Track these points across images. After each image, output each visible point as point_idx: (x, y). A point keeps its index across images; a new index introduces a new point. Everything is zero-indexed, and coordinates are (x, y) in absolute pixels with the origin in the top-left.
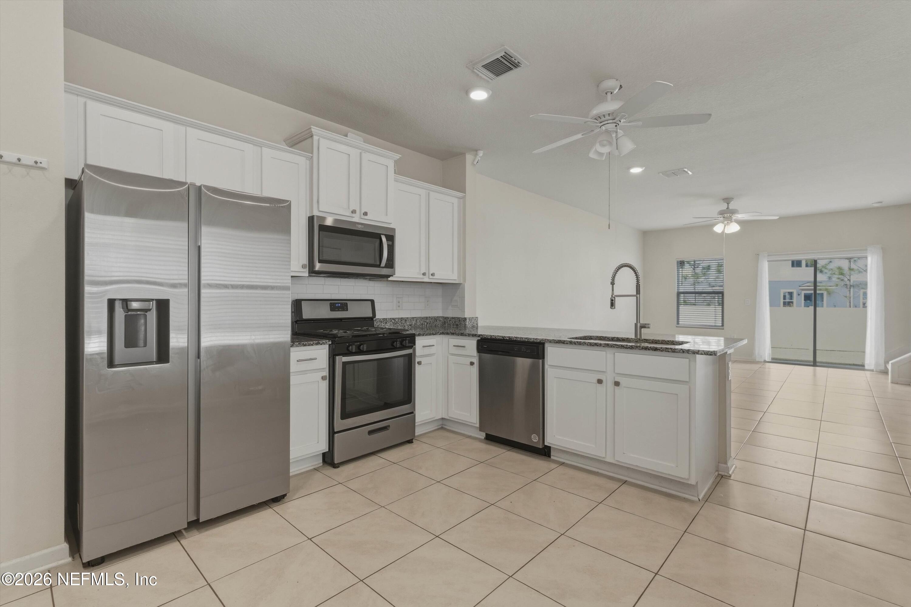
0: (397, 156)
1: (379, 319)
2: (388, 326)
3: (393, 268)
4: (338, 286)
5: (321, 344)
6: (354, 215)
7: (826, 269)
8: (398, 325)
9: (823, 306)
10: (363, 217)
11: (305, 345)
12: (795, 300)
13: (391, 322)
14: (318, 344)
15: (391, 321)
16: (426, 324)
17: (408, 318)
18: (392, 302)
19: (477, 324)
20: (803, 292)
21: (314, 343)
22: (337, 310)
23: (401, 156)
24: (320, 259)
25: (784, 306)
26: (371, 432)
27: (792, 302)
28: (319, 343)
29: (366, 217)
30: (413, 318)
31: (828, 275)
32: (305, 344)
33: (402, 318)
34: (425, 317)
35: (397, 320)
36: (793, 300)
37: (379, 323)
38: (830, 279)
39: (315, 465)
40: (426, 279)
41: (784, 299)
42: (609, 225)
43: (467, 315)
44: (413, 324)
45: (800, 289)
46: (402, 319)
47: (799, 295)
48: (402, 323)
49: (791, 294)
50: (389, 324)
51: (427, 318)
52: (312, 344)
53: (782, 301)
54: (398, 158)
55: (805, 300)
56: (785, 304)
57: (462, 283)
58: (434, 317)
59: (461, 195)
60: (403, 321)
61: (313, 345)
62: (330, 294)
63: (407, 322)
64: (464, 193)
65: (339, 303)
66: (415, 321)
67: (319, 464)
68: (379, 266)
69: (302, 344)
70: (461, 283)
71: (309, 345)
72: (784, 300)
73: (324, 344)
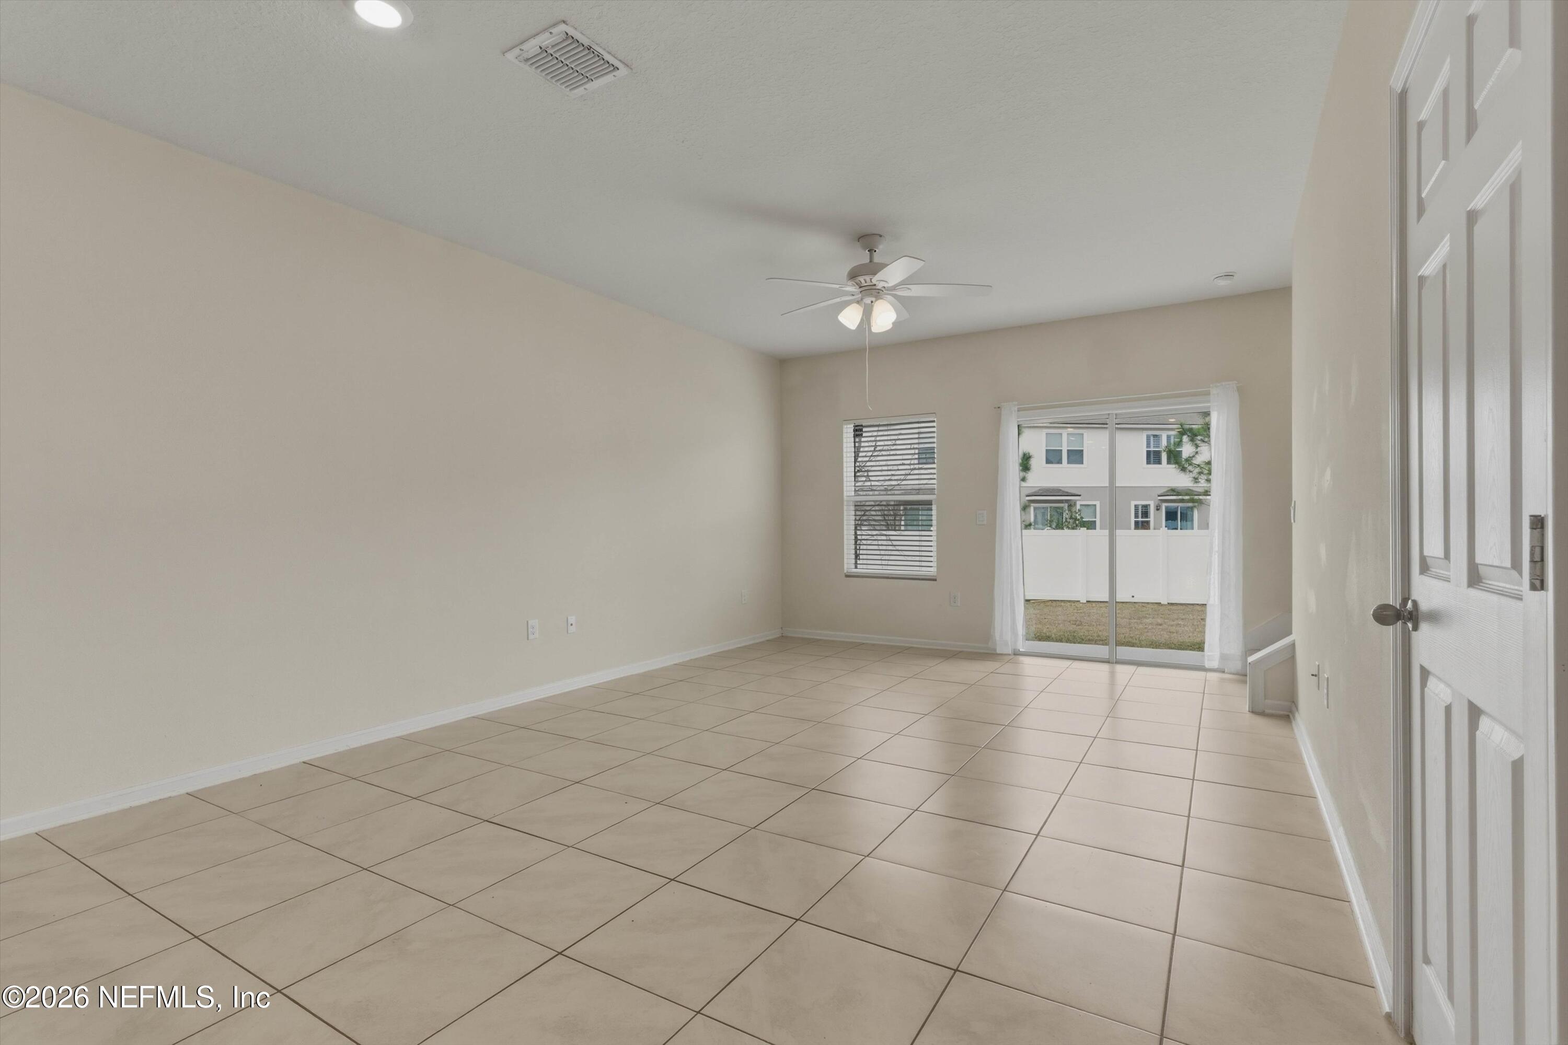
7: (1190, 464)
9: (1192, 528)
12: (1152, 519)
20: (1164, 505)
25: (1135, 529)
27: (1148, 522)
31: (1195, 474)
36: (1150, 518)
38: (1196, 482)
41: (1135, 516)
45: (1160, 500)
47: (1158, 510)
49: (1146, 507)
53: (1133, 519)
55: (1167, 519)
56: (1138, 525)
72: (1135, 518)
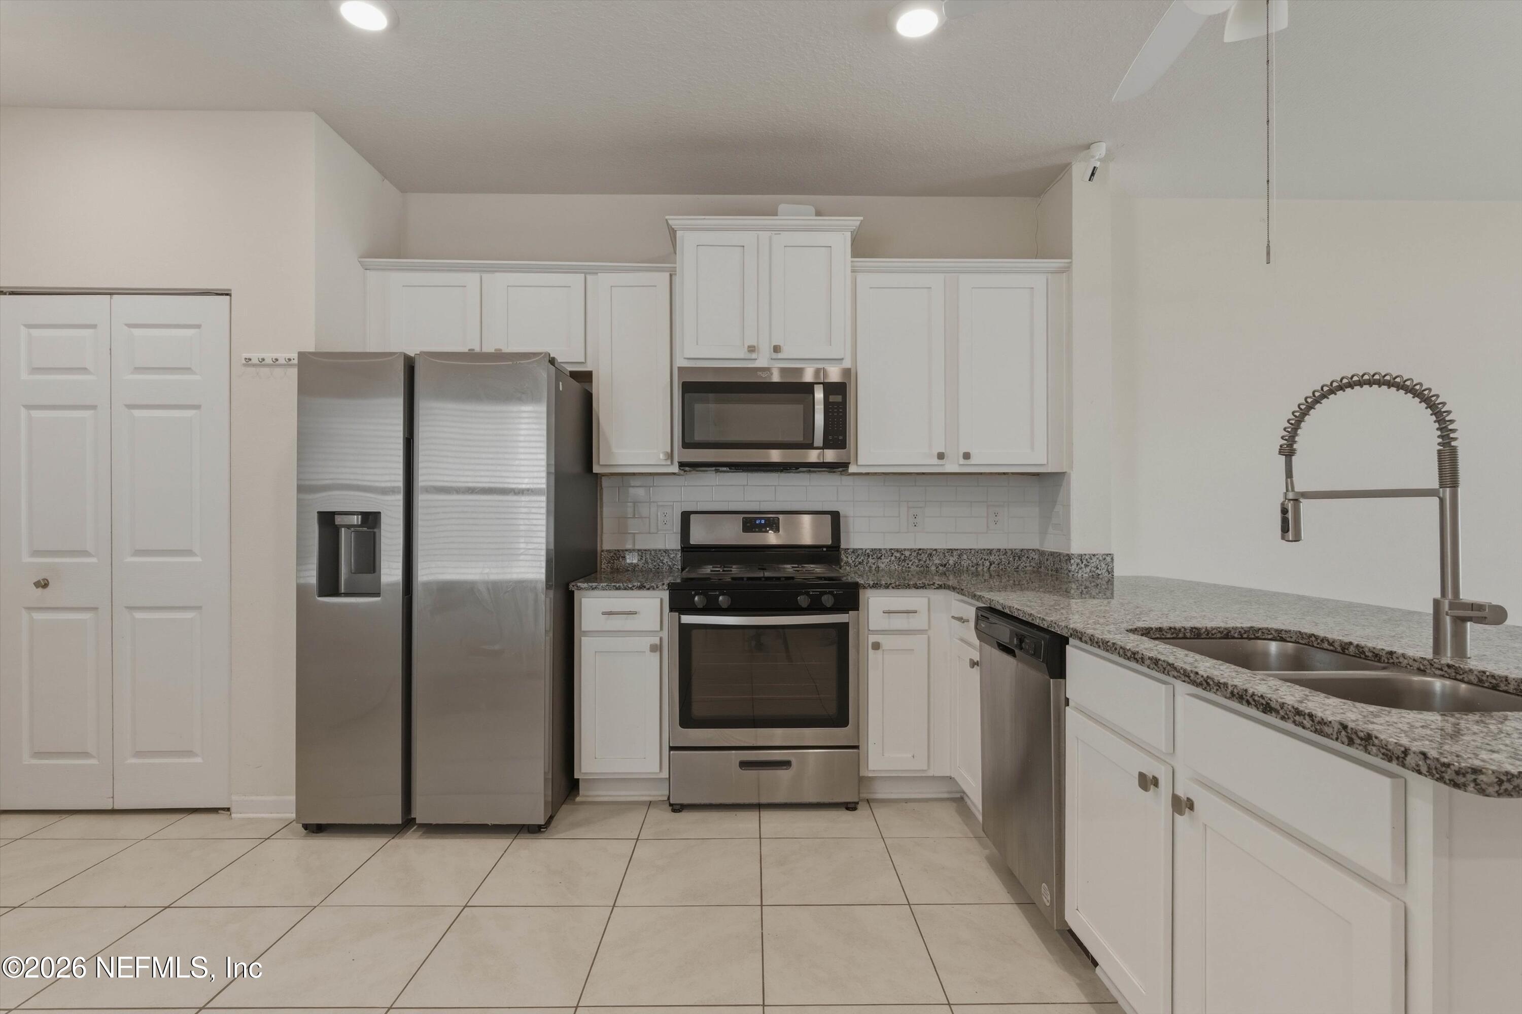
0: (854, 222)
1: (862, 549)
2: (885, 565)
3: (845, 448)
4: (774, 487)
5: (648, 589)
6: (754, 356)
8: (910, 563)
10: (775, 356)
11: (618, 589)
13: (892, 556)
14: (642, 588)
15: (893, 553)
16: (987, 564)
17: (936, 550)
18: (897, 517)
19: (1110, 572)
21: (633, 586)
22: (757, 530)
23: (862, 218)
24: (686, 441)
26: (744, 765)
28: (645, 587)
29: (780, 356)
30: (951, 551)
32: (617, 586)
33: (920, 549)
34: (984, 550)
35: (907, 553)
37: (862, 558)
39: (654, 796)
40: (950, 467)
42: (1268, 246)
43: (1076, 547)
44: (951, 562)
46: (920, 551)
48: (920, 560)
50: (888, 560)
51: (990, 551)
52: (631, 588)
54: (858, 223)
57: (1066, 472)
58: (1011, 550)
59: (1057, 265)
60: (924, 557)
61: (633, 590)
62: (758, 503)
63: (934, 558)
64: (1068, 258)
65: (761, 519)
66: (955, 558)
67: (662, 795)
68: (811, 446)
69: (614, 586)
70: (1064, 473)
71: (625, 589)
73: (654, 589)
